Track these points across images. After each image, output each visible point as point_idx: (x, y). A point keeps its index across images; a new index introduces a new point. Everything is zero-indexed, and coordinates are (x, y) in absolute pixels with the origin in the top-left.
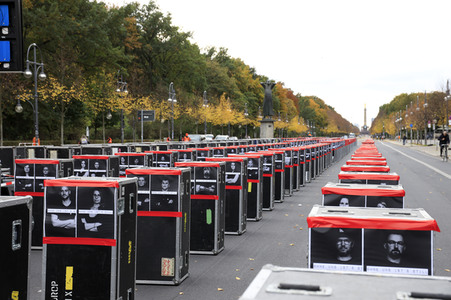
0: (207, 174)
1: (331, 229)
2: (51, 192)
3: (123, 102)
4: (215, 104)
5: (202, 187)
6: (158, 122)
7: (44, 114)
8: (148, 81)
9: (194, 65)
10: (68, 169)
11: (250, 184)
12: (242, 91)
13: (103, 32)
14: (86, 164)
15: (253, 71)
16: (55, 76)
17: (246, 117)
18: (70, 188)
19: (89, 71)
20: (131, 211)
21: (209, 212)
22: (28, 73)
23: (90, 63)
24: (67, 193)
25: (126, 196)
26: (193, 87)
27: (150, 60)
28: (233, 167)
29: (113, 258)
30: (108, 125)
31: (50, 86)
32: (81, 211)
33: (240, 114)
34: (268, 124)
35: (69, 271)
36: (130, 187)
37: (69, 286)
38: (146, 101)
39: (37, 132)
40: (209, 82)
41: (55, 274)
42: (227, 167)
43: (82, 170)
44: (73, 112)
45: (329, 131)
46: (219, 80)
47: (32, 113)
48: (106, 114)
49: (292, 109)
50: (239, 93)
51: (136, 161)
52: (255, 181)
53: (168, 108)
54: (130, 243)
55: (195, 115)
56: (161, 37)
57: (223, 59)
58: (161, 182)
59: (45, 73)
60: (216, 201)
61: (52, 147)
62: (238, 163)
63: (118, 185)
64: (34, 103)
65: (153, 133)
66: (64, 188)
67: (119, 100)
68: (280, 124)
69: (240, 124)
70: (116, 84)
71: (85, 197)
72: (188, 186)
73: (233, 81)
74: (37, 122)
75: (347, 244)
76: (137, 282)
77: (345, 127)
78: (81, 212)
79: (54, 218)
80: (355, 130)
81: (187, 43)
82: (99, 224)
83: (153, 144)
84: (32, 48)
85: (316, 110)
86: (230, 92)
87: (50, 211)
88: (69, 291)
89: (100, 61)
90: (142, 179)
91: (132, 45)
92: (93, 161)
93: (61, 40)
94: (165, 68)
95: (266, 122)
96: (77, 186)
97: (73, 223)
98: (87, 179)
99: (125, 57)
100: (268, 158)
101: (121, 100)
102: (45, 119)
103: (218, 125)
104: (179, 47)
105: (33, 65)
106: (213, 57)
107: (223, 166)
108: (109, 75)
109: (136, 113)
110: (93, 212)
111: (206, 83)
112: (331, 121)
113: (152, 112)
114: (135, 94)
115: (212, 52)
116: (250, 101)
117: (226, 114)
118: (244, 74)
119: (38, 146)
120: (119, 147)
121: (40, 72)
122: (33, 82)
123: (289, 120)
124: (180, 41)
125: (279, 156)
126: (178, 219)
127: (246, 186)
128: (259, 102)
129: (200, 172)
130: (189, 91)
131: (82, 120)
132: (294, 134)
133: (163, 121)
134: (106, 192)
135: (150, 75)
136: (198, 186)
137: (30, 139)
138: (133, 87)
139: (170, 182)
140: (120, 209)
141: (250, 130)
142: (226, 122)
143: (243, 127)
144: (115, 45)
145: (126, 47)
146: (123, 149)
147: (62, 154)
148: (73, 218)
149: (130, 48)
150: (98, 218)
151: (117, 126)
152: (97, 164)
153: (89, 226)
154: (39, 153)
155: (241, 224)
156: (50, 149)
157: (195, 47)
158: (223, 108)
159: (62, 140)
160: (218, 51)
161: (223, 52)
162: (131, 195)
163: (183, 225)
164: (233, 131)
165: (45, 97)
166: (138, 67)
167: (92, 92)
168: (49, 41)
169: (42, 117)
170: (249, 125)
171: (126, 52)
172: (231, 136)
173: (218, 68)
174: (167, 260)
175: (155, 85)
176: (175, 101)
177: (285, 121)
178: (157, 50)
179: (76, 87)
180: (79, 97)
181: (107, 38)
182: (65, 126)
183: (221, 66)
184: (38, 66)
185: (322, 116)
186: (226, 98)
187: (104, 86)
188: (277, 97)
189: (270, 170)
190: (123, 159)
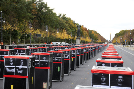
0: (58, 55)
1: (99, 74)
4: (61, 32)
5: (57, 59)
6: (42, 38)
8: (39, 24)
9: (55, 20)
10: (12, 53)
11: (72, 59)
12: (70, 28)
13: (25, 8)
14: (18, 51)
15: (74, 22)
16: (8, 22)
17: (71, 37)
18: (13, 59)
19: (20, 21)
20: (33, 67)
21: (59, 68)
23: (20, 18)
24: (12, 61)
25: (32, 62)
26: (54, 27)
27: (40, 17)
28: (67, 53)
29: (27, 82)
30: (26, 39)
31: (7, 25)
32: (16, 67)
33: (69, 36)
34: (78, 39)
35: (12, 86)
36: (33, 59)
38: (38, 31)
39: (2, 40)
40: (59, 25)
41: (7, 87)
42: (65, 53)
43: (17, 53)
44: (14, 34)
45: (99, 42)
46: (62, 24)
48: (25, 35)
49: (87, 34)
50: (69, 29)
51: (35, 50)
52: (74, 58)
53: (46, 33)
54: (33, 77)
55: (54, 36)
56: (44, 10)
57: (64, 18)
58: (43, 57)
59: (5, 21)
60: (61, 64)
61: (7, 45)
62: (68, 52)
63: (29, 58)
64: (1, 31)
65: (41, 41)
66: (11, 59)
67: (29, 30)
68: (82, 39)
69: (69, 39)
70: (29, 25)
71: (18, 62)
72: (52, 59)
73: (67, 25)
74: (2, 37)
75: (104, 79)
77: (104, 40)
80: (107, 41)
81: (52, 12)
82: (22, 71)
83: (41, 45)
84: (1, 13)
85: (94, 35)
86: (66, 28)
89: (23, 18)
90: (37, 56)
92: (21, 50)
93: (11, 10)
94: (45, 20)
95: (78, 38)
96: (15, 58)
97: (14, 70)
98: (19, 56)
100: (78, 50)
101: (30, 30)
103: (62, 39)
104: (50, 14)
105: (1, 18)
106: (61, 17)
107: (63, 53)
108: (27, 22)
109: (35, 35)
110: (20, 67)
112: (99, 38)
113: (40, 35)
114: (35, 28)
115: (60, 15)
116: (73, 31)
117: (65, 35)
118: (71, 22)
119: (2, 45)
120: (29, 46)
121: (3, 21)
122: (1, 24)
123: (86, 38)
124: (50, 11)
125: (82, 49)
126: (48, 70)
127: (71, 59)
128: (76, 32)
129: (56, 54)
130: (53, 28)
131: (17, 37)
132: (87, 42)
133: (44, 37)
134: (25, 60)
135: (40, 22)
136: (55, 59)
138: (34, 26)
139: (46, 57)
140: (29, 66)
141: (72, 41)
142: (65, 38)
143: (70, 40)
145: (32, 13)
146: (31, 46)
147: (10, 47)
148: (14, 69)
149: (34, 13)
150: (22, 69)
151: (29, 39)
152: (22, 51)
153: (19, 72)
154: (2, 47)
155: (69, 72)
156: (6, 46)
157: (55, 13)
158: (64, 33)
159: (10, 43)
160: (63, 15)
161: (64, 15)
162: (33, 61)
163: (50, 72)
164: (67, 41)
165: (5, 29)
166: (36, 20)
167: (21, 28)
168: (6, 11)
169: (4, 35)
170: (72, 39)
171: (32, 15)
172: (66, 43)
173: (62, 20)
174: (45, 83)
175: (42, 26)
176: (48, 31)
177: (84, 38)
178: (43, 14)
179: (15, 26)
180: (16, 29)
181: (26, 10)
182: (12, 38)
183: (63, 20)
184: (3, 19)
185: (96, 37)
186: (65, 30)
187: (25, 26)
188: (82, 30)
189: (79, 54)
190: (30, 50)
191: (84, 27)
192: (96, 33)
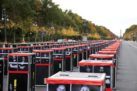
2: (10, 57)
3: (36, 29)
4: (67, 29)
5: (58, 56)
6: (48, 35)
7: (8, 33)
8: (44, 22)
9: (60, 16)
12: (77, 24)
13: (28, 5)
15: (81, 17)
16: (12, 20)
17: (78, 33)
19: (24, 18)
20: (34, 63)
21: (60, 64)
22: (3, 19)
23: (24, 16)
24: (14, 58)
26: (60, 23)
27: (45, 14)
29: (28, 77)
30: (31, 37)
31: (10, 23)
33: (76, 32)
34: (85, 36)
35: (15, 81)
37: (15, 85)
38: (43, 28)
39: (6, 39)
40: (65, 21)
41: (11, 82)
44: (18, 32)
45: (108, 38)
46: (69, 21)
47: (4, 33)
48: (30, 33)
49: (95, 31)
50: (76, 25)
52: (76, 55)
53: (51, 30)
54: (34, 73)
55: (60, 33)
56: (49, 6)
57: (70, 13)
59: (9, 19)
60: (62, 61)
61: (11, 44)
64: (5, 29)
65: (46, 39)
67: (34, 28)
68: (90, 35)
69: (76, 36)
70: (33, 22)
71: (20, 59)
72: (52, 56)
73: (74, 21)
74: (6, 36)
76: (36, 86)
77: (114, 36)
78: (19, 63)
79: (11, 65)
80: (117, 37)
81: (58, 8)
82: (24, 67)
83: (45, 43)
84: (4, 10)
85: (103, 31)
86: (73, 25)
87: (9, 63)
88: (15, 87)
89: (27, 15)
91: (39, 9)
93: (14, 8)
94: (50, 17)
95: (84, 35)
96: (18, 55)
97: (16, 66)
99: (36, 13)
100: (82, 47)
101: (35, 28)
102: (9, 34)
103: (69, 36)
104: (55, 10)
105: (4, 16)
106: (67, 13)
108: (31, 19)
109: (40, 32)
110: (22, 63)
111: (64, 22)
112: (109, 34)
113: (46, 32)
114: (40, 26)
115: (66, 11)
116: (80, 28)
117: (71, 32)
118: (78, 18)
119: (6, 44)
120: (33, 44)
121: (7, 19)
122: (4, 22)
123: (94, 34)
124: (55, 7)
125: (86, 47)
126: (49, 66)
127: (73, 56)
130: (59, 24)
131: (21, 35)
132: (95, 39)
133: (49, 35)
134: (26, 57)
135: (45, 19)
137: (4, 41)
138: (39, 23)
140: (30, 62)
141: (80, 38)
142: (71, 35)
143: (77, 37)
144: (33, 9)
145: (37, 10)
146: (35, 44)
147: (14, 46)
148: (17, 65)
149: (38, 10)
150: (24, 65)
151: (34, 37)
153: (21, 67)
154: (6, 46)
157: (61, 10)
158: (70, 30)
159: (15, 41)
160: (69, 11)
161: (70, 11)
162: (34, 58)
163: (51, 68)
164: (74, 38)
165: (8, 27)
166: (41, 17)
167: (25, 25)
168: (10, 8)
169: (8, 34)
170: (79, 36)
171: (37, 11)
172: (73, 40)
173: (68, 17)
174: (46, 79)
175: (47, 23)
176: (54, 28)
177: (92, 35)
178: (47, 11)
179: (19, 24)
180: (20, 27)
181: (30, 7)
182: (16, 37)
183: (70, 16)
184: (6, 16)
185: (105, 33)
186: (71, 27)
187: (29, 23)
188: (89, 26)
189: (82, 51)
190: (34, 48)
191: (92, 23)
192: (105, 28)
